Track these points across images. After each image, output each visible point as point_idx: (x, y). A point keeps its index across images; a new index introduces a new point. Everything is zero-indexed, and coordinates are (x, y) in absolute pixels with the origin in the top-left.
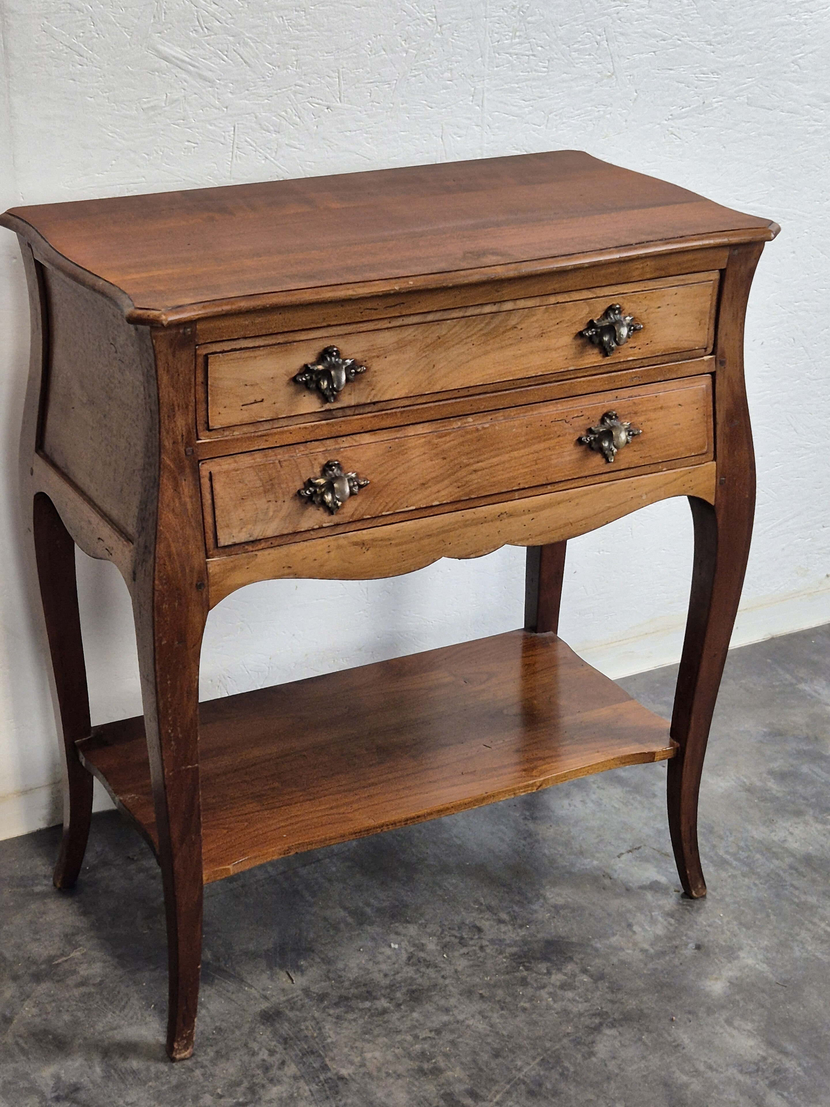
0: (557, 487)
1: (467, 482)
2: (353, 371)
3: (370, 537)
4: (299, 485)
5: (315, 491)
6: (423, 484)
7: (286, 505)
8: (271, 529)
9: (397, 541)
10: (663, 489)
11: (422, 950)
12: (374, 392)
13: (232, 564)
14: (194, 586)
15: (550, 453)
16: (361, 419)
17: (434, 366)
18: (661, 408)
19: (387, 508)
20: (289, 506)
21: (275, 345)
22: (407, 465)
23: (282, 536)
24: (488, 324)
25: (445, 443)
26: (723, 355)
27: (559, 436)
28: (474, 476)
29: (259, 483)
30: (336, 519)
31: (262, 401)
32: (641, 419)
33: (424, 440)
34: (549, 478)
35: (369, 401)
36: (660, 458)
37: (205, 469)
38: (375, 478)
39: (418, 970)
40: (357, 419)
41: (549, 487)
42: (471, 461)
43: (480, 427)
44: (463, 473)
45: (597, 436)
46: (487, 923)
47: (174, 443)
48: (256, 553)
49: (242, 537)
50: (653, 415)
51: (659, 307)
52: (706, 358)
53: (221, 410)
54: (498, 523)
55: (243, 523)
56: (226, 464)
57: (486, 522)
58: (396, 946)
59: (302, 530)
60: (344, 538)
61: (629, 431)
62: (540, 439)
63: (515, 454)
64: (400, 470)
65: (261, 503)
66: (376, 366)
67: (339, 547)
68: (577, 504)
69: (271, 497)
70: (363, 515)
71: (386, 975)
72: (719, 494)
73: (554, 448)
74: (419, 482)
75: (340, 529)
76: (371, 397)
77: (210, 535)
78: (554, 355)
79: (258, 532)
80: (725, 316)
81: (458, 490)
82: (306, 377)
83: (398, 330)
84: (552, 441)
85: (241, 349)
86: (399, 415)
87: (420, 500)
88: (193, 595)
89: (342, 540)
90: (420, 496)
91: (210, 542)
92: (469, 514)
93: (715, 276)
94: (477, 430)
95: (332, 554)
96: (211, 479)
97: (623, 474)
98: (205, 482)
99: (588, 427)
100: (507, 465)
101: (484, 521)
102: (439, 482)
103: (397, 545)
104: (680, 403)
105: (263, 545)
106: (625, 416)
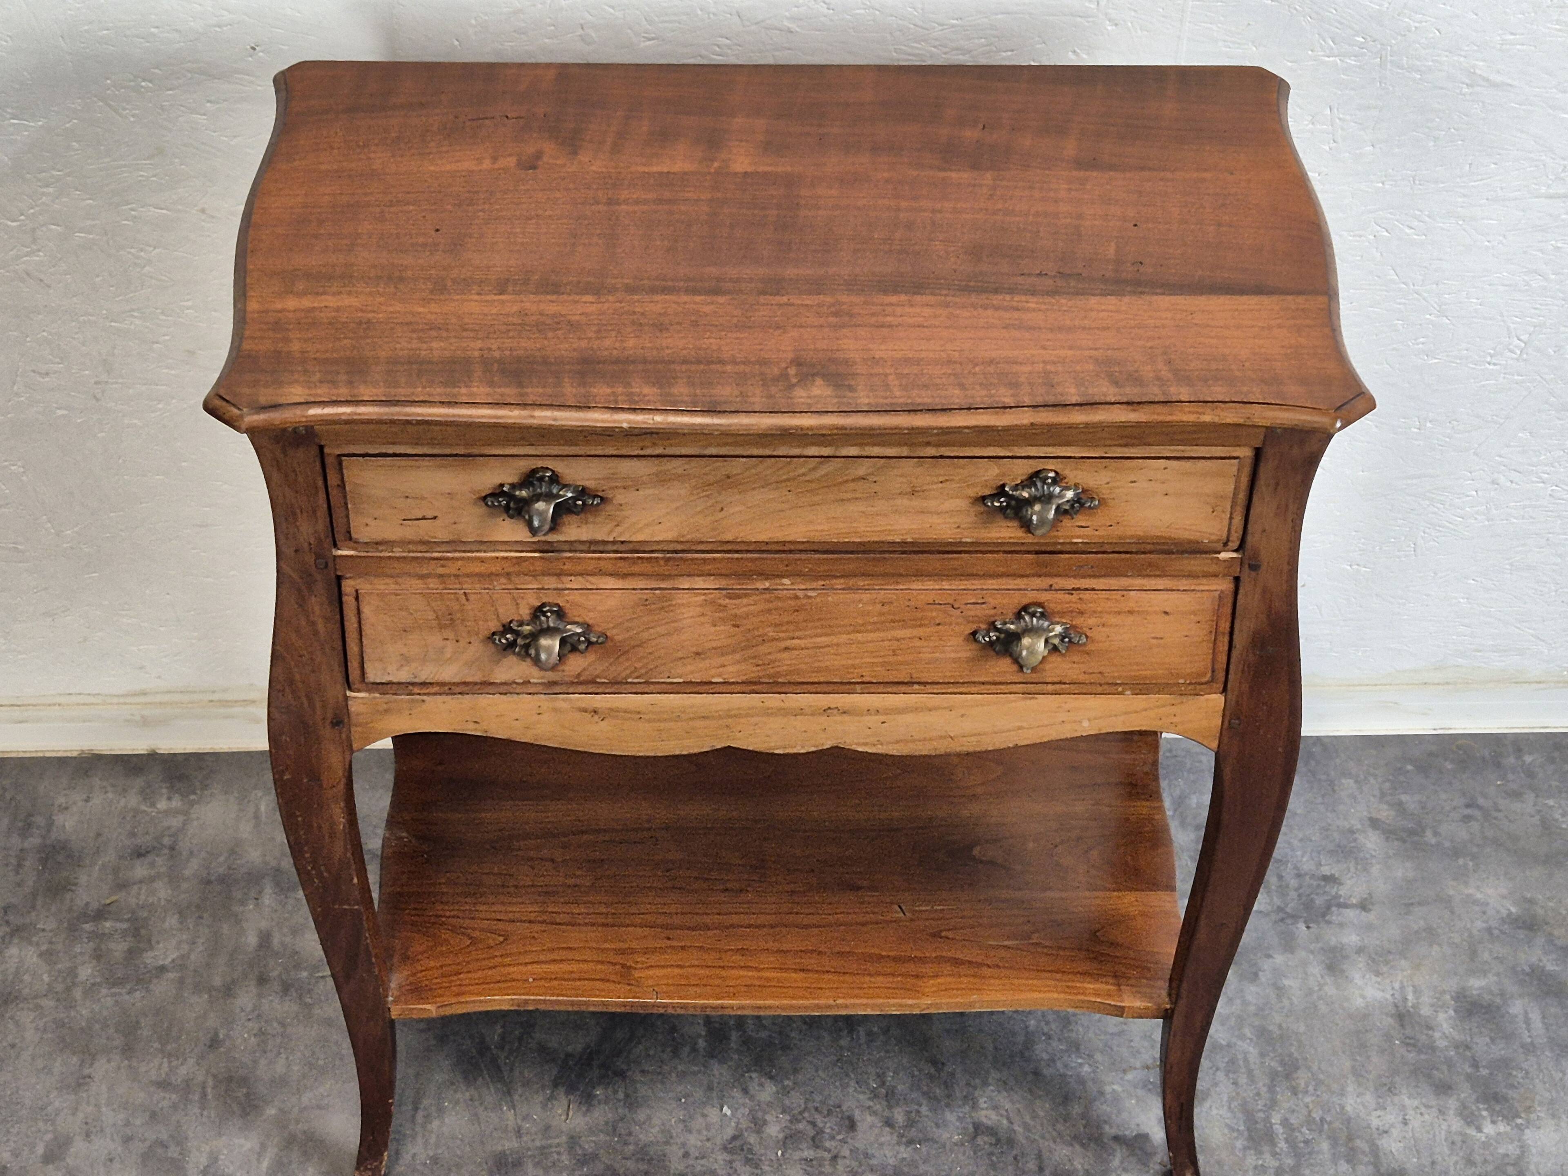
0: (929, 688)
1: (772, 661)
2: (580, 503)
3: (609, 705)
4: (494, 625)
5: (515, 641)
6: (698, 654)
7: (472, 648)
8: (449, 673)
9: (651, 716)
10: (1121, 718)
11: (759, 1132)
12: (619, 529)
13: (385, 706)
14: (328, 722)
15: (918, 643)
16: (599, 559)
17: (722, 509)
18: (1131, 612)
19: (636, 674)
20: (477, 649)
21: (447, 456)
22: (675, 625)
23: (465, 683)
24: (814, 469)
25: (738, 607)
26: (1256, 555)
27: (939, 624)
28: (785, 655)
29: (431, 616)
30: (551, 676)
31: (435, 518)
32: (1092, 621)
33: (703, 597)
34: (914, 676)
35: (611, 539)
36: (1119, 678)
37: (348, 586)
38: (618, 635)
39: (731, 1162)
40: (592, 558)
41: (916, 687)
42: (782, 635)
43: (801, 594)
44: (764, 649)
45: (1003, 636)
46: (869, 1119)
47: (296, 551)
48: (425, 697)
49: (403, 676)
50: (1113, 620)
51: (1132, 482)
52: (1223, 555)
53: (370, 521)
54: (823, 719)
55: (406, 660)
56: (382, 585)
57: (801, 714)
58: (729, 1113)
59: (498, 681)
60: (563, 700)
61: (1064, 637)
62: (904, 623)
63: (859, 636)
64: (661, 630)
65: (435, 639)
66: (620, 497)
67: (555, 710)
68: (962, 716)
69: (449, 634)
70: (597, 676)
71: (686, 1155)
72: (1226, 740)
73: (927, 638)
74: (694, 649)
75: (557, 689)
76: (615, 534)
77: (354, 665)
78: (935, 519)
79: (426, 674)
80: (1263, 508)
81: (755, 669)
82: (499, 502)
83: (656, 461)
84: (928, 630)
85: (395, 455)
86: (662, 563)
87: (692, 672)
88: (327, 732)
89: (562, 702)
90: (690, 668)
91: (354, 673)
92: (773, 700)
93: (1246, 453)
94: (797, 597)
95: (545, 717)
96: (357, 598)
97: (1050, 688)
98: (349, 601)
99: (992, 619)
100: (843, 650)
101: (800, 712)
102: (723, 655)
103: (649, 721)
104: (1167, 610)
105: (436, 689)
106: (1062, 614)
